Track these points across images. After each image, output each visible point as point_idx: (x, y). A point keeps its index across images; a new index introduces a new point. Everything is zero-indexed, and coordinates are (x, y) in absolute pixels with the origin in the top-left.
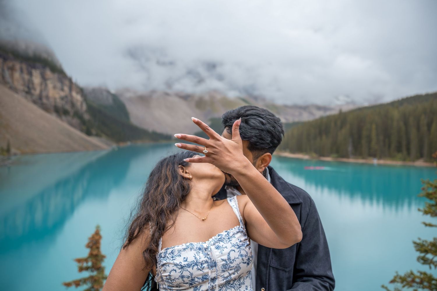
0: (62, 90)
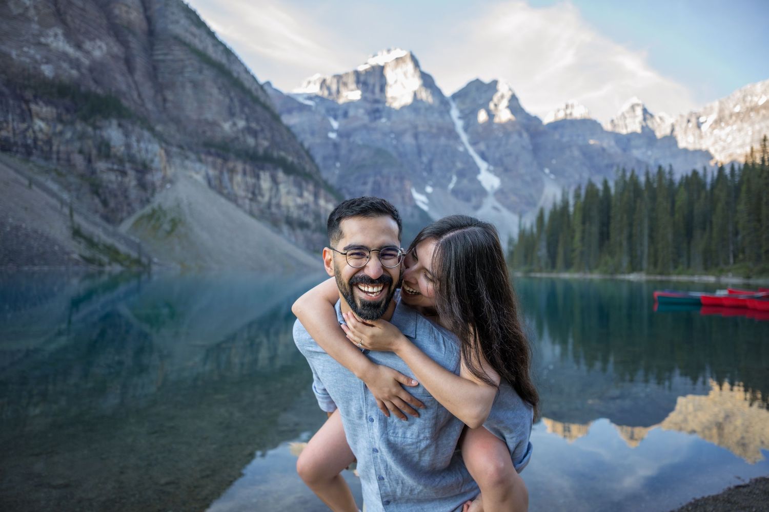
0: (301, 196)
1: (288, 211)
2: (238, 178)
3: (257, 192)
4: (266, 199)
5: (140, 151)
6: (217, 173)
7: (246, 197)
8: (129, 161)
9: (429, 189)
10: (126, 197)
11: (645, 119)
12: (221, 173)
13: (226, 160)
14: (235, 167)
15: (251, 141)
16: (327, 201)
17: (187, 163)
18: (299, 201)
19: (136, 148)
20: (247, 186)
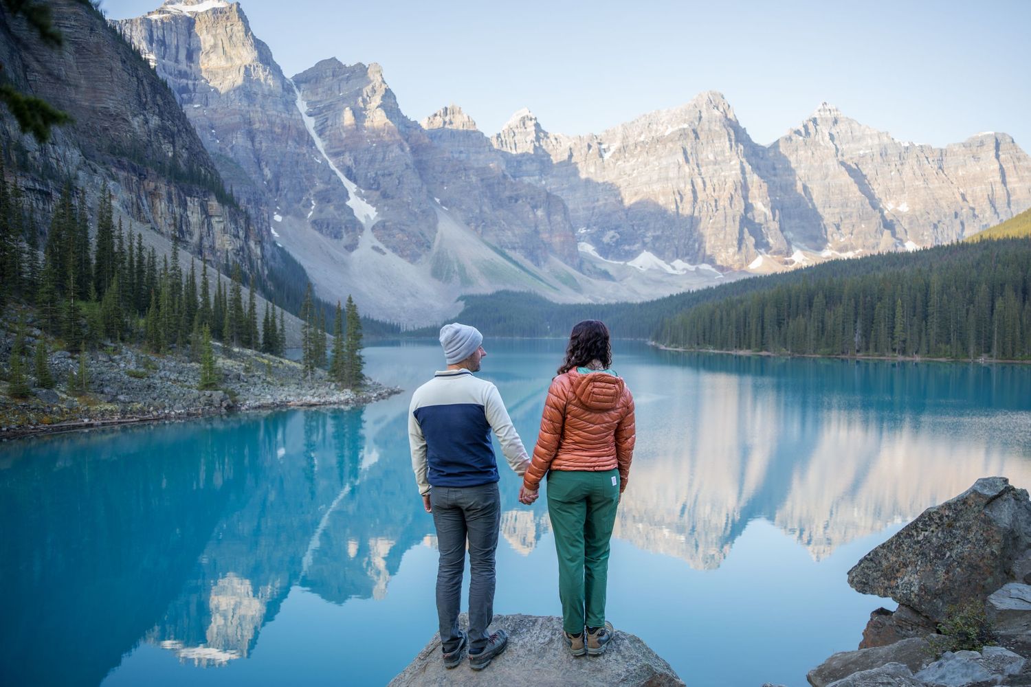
1: (227, 257)
2: (162, 206)
5: (57, 160)
6: (134, 196)
9: (278, 218)
11: (538, 139)
12: (139, 197)
14: (155, 188)
17: (96, 179)
19: (54, 156)
20: (175, 219)
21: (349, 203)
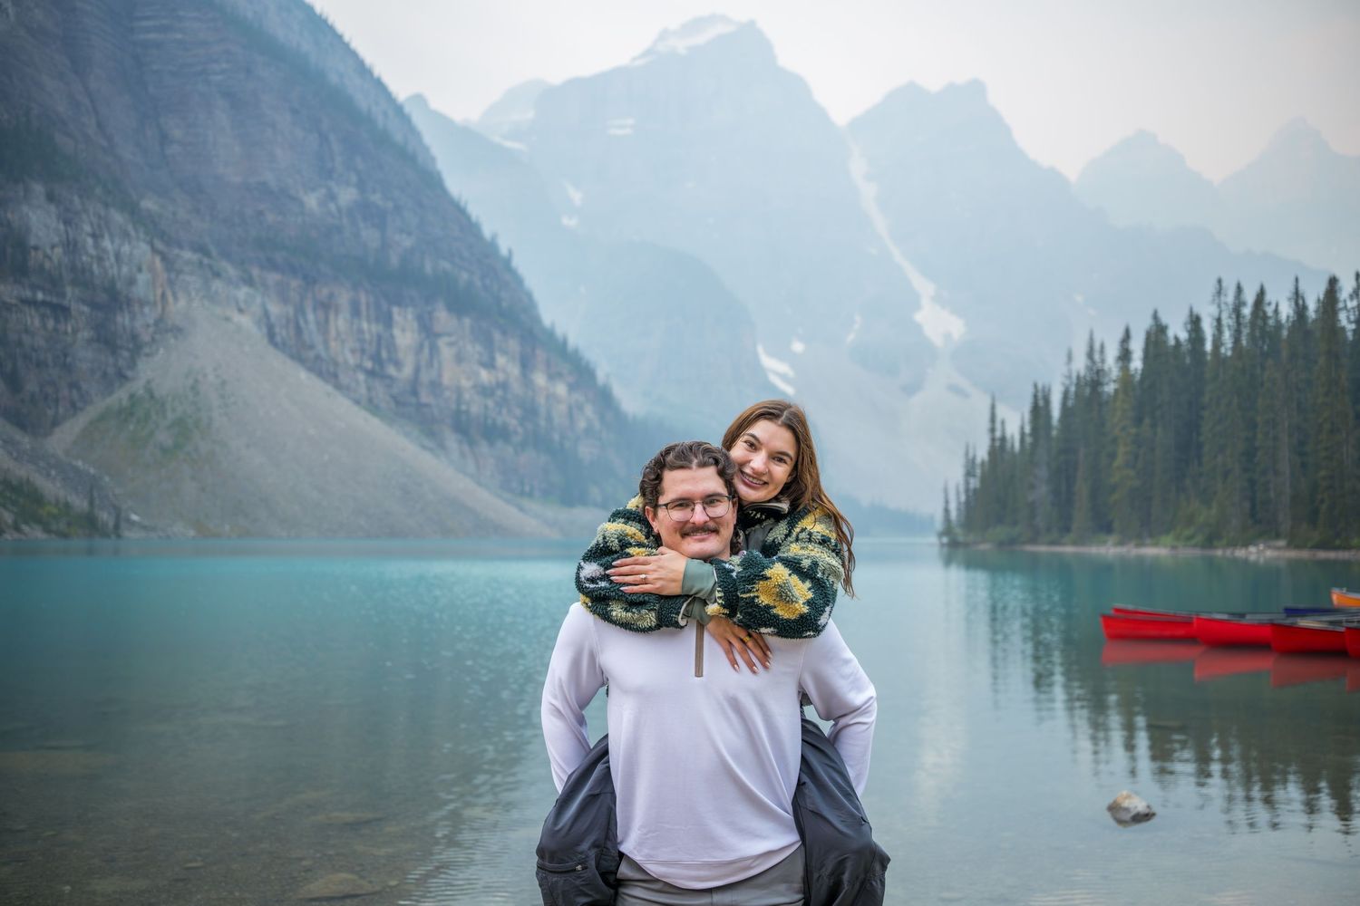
1: (459, 400)
2: (340, 323)
3: (384, 354)
4: (408, 371)
5: (100, 259)
6: (291, 310)
7: (359, 367)
8: (74, 283)
9: (798, 347)
10: (67, 368)
12: (300, 310)
13: (310, 281)
14: (331, 296)
15: (370, 236)
16: (552, 377)
17: (217, 285)
18: (485, 376)
19: (92, 251)
20: (362, 341)
21: (918, 317)
